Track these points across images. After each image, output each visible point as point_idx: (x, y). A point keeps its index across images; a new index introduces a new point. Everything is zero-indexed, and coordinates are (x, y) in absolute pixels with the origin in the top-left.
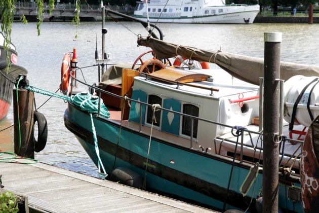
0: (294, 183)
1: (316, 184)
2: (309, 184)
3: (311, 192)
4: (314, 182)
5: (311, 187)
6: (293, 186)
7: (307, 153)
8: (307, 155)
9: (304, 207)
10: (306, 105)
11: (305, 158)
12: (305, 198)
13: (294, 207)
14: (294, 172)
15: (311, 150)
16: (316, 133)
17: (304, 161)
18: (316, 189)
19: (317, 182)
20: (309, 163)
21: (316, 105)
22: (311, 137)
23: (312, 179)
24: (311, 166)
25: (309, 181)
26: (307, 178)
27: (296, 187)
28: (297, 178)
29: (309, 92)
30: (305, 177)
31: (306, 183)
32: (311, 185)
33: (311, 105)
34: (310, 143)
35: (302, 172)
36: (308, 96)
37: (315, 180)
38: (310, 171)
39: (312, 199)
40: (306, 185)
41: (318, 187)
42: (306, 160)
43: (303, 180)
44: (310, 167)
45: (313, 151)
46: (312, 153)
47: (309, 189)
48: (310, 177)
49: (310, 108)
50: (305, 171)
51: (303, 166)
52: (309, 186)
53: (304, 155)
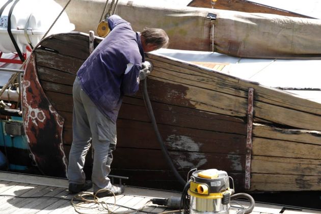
0: (11, 117)
1: (42, 115)
2: (34, 116)
3: (36, 125)
4: (39, 114)
5: (36, 119)
6: (10, 120)
7: (29, 82)
8: (29, 84)
9: (29, 141)
10: (6, 29)
11: (27, 88)
12: (30, 131)
13: (13, 143)
14: (10, 104)
15: (34, 80)
16: (39, 60)
17: (26, 91)
18: (42, 121)
19: (43, 114)
20: (32, 93)
21: (18, 29)
22: (34, 65)
23: (37, 111)
24: (36, 96)
25: (33, 113)
26: (31, 109)
27: (14, 120)
28: (15, 111)
29: (7, 15)
30: (28, 109)
31: (30, 116)
32: (36, 116)
33: (13, 29)
34: (33, 71)
35: (24, 104)
36: (7, 19)
37: (42, 111)
38: (35, 102)
39: (38, 132)
40: (30, 118)
41: (45, 118)
42: (29, 90)
43: (25, 112)
44: (34, 97)
45: (37, 80)
46: (35, 82)
47: (34, 122)
48: (35, 108)
49: (12, 32)
50: (28, 103)
51: (25, 98)
52: (34, 118)
53: (26, 85)
